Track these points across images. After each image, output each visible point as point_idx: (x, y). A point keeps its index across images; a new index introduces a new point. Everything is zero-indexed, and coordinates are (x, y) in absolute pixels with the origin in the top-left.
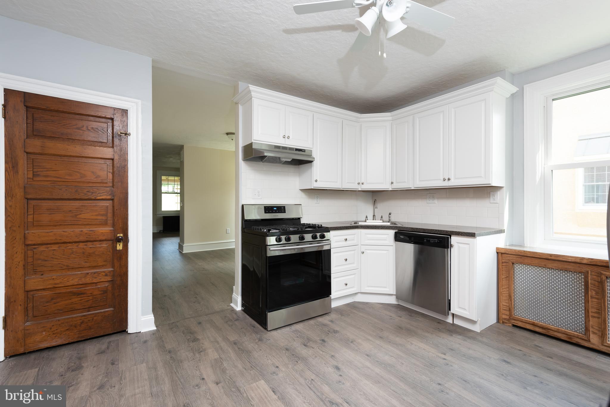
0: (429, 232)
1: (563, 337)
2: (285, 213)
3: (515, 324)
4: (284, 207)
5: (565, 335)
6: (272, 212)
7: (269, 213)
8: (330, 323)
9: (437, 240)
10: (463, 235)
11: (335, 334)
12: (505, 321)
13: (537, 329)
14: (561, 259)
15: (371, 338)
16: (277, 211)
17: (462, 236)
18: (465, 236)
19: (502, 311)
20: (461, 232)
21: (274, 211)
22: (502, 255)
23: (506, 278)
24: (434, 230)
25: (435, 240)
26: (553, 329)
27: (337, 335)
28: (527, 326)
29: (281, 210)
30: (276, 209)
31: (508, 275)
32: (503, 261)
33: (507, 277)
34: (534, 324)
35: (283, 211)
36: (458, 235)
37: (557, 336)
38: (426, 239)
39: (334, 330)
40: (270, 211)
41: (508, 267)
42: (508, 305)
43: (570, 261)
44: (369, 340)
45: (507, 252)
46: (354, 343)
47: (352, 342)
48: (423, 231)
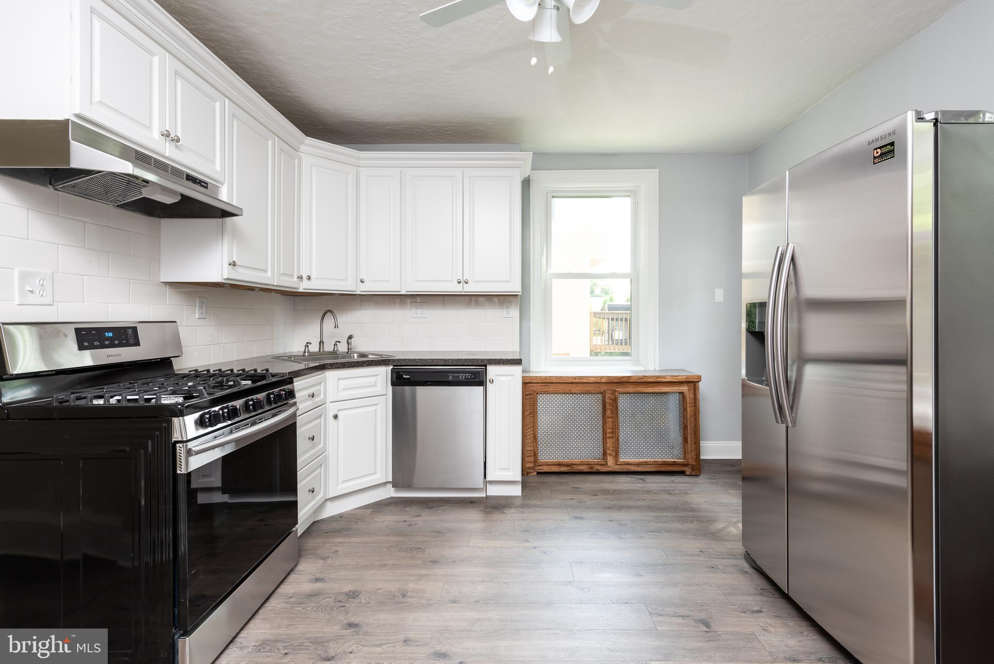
0: (455, 363)
1: (584, 468)
2: (139, 345)
3: (539, 471)
4: (135, 329)
5: (587, 466)
6: (102, 346)
7: (91, 347)
8: (318, 585)
9: (470, 375)
10: (506, 364)
11: (357, 601)
12: (530, 471)
13: (563, 469)
14: (585, 381)
15: (423, 572)
16: (116, 342)
17: (504, 364)
18: (508, 364)
19: (527, 459)
20: (503, 359)
21: (107, 343)
22: (526, 385)
23: (530, 414)
24: (462, 359)
25: (467, 375)
26: (577, 463)
27: (363, 599)
28: (552, 469)
29: (127, 340)
30: (111, 334)
31: (532, 410)
32: (527, 393)
33: (531, 412)
34: (560, 464)
35: (132, 341)
36: (499, 364)
37: (580, 469)
38: (450, 376)
39: (347, 594)
40: (96, 343)
41: (532, 400)
42: (532, 449)
43: (592, 381)
44: (424, 576)
45: (532, 381)
46: (408, 594)
47: (404, 596)
48: (444, 364)
